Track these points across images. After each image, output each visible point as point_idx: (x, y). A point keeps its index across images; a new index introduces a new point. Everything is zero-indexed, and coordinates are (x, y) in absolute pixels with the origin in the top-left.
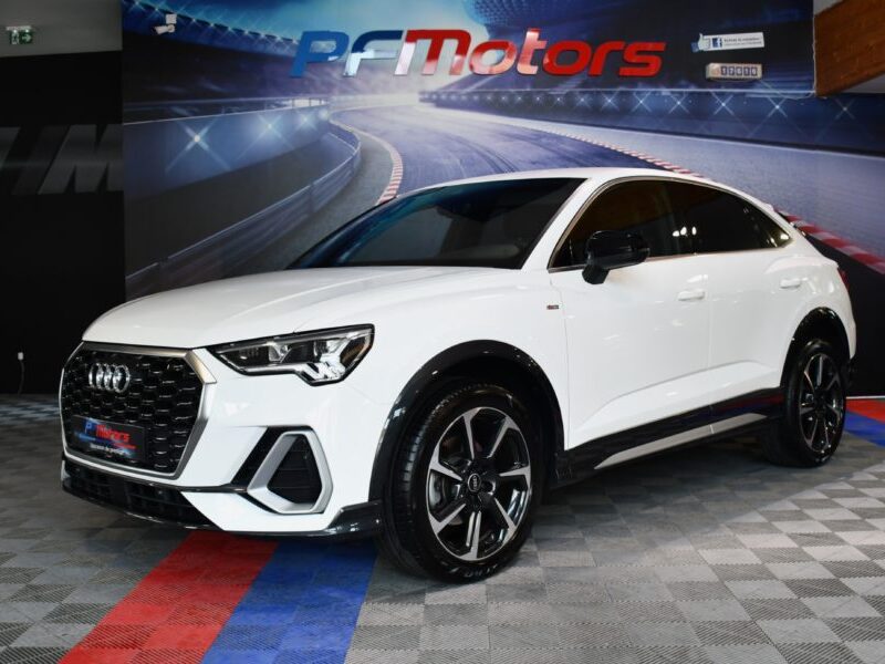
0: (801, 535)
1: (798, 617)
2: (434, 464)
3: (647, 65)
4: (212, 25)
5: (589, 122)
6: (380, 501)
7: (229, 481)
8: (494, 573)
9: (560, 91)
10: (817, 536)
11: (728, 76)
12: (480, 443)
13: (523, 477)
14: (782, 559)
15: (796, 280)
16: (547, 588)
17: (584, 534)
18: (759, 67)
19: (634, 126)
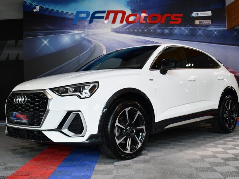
0: (225, 148)
2: (117, 123)
3: (177, 20)
4: (50, 9)
5: (160, 37)
6: (101, 133)
7: (56, 128)
9: (152, 28)
10: (230, 148)
11: (201, 24)
13: (143, 129)
14: (220, 153)
15: (222, 78)
16: (151, 160)
18: (210, 21)
19: (174, 39)
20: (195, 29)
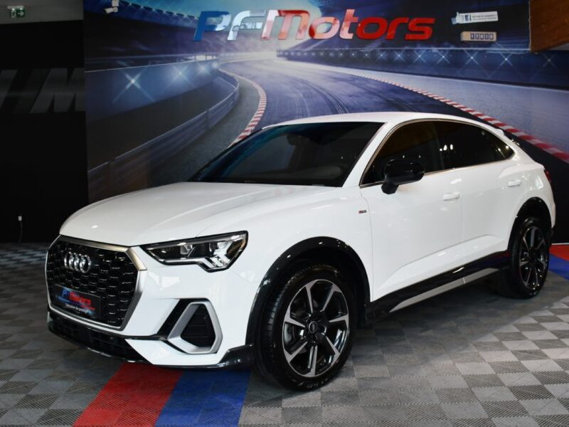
0: (520, 351)
1: (517, 415)
2: (287, 318)
3: (423, 32)
4: (142, 7)
5: (386, 69)
6: (253, 343)
7: (156, 332)
8: (326, 383)
9: (367, 50)
11: (475, 40)
12: (316, 301)
13: (344, 321)
14: (509, 371)
17: (383, 353)
18: (495, 34)
19: (415, 72)
20: (462, 51)
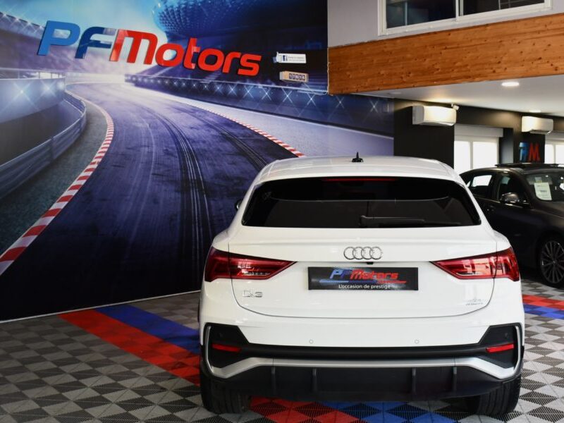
3: (251, 69)
5: (221, 102)
9: (206, 82)
11: (292, 80)
18: (307, 75)
19: (245, 107)
20: (280, 89)
